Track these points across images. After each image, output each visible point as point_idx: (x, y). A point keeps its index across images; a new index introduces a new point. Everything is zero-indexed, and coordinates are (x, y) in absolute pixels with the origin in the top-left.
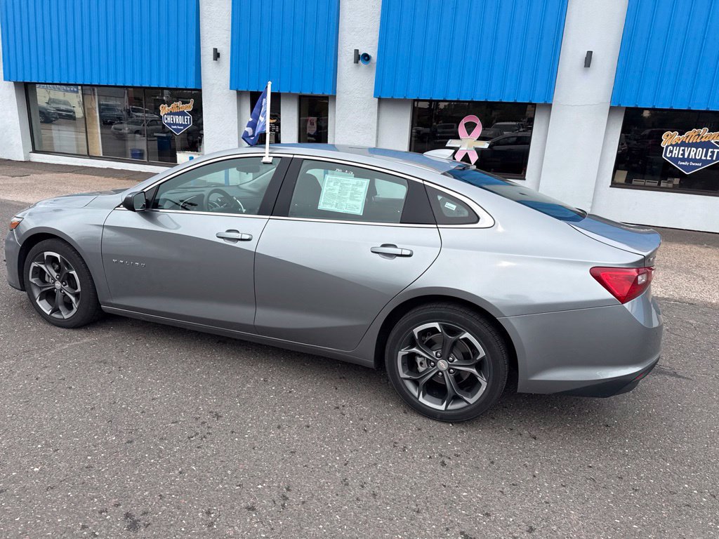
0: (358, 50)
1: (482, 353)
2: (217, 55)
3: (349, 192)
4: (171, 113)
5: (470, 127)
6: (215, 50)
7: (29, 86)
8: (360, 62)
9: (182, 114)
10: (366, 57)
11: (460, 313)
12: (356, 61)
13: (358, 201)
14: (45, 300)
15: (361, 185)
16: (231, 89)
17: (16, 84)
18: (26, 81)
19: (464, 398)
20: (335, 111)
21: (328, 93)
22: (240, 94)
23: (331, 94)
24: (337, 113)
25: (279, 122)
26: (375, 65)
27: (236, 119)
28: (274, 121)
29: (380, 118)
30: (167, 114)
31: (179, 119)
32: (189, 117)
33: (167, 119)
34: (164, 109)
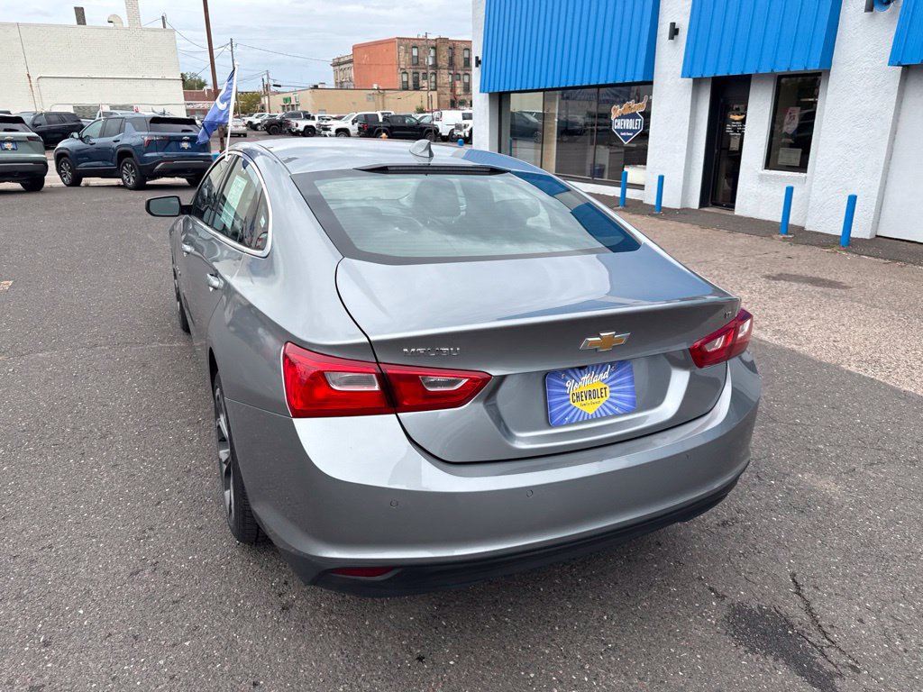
2: (674, 32)
4: (622, 117)
6: (673, 25)
7: (503, 96)
8: (875, 9)
9: (633, 116)
12: (869, 8)
16: (682, 77)
17: (492, 95)
20: (826, 94)
21: (814, 66)
22: (697, 82)
23: (817, 68)
24: (828, 96)
25: (745, 119)
26: (900, 10)
27: (687, 119)
28: (742, 117)
29: (905, 100)
30: (617, 118)
31: (629, 124)
32: (641, 120)
33: (618, 124)
34: (616, 111)
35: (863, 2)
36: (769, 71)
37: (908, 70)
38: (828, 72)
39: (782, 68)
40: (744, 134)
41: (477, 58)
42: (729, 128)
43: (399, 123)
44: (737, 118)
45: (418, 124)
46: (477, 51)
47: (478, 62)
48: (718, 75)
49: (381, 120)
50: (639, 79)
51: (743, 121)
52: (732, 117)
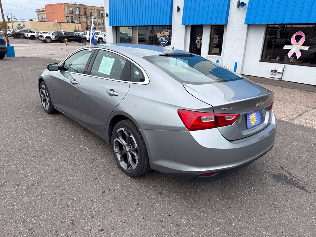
0: (240, 1)
1: (136, 146)
2: (178, 9)
3: (108, 64)
4: (161, 37)
5: (298, 38)
6: (178, 7)
7: (117, 27)
8: (240, 7)
9: (165, 36)
10: (243, 4)
12: (238, 7)
13: (110, 69)
14: (44, 103)
16: (182, 24)
17: (113, 27)
18: (115, 25)
19: (132, 166)
20: (226, 32)
21: (223, 23)
22: (186, 26)
23: (224, 24)
24: (227, 32)
25: (202, 38)
26: (247, 8)
27: (184, 38)
28: (200, 38)
29: (248, 34)
30: (159, 37)
31: (164, 39)
32: (167, 38)
33: (160, 39)
34: (159, 35)
35: (236, 4)
36: (210, 24)
37: (249, 26)
38: (227, 25)
39: (213, 24)
40: (201, 43)
41: (107, 13)
42: (196, 42)
43: (71, 35)
44: (199, 38)
45: (79, 36)
46: (107, 11)
47: (107, 15)
48: (194, 24)
49: (63, 34)
50: (167, 24)
51: (201, 39)
52: (197, 38)
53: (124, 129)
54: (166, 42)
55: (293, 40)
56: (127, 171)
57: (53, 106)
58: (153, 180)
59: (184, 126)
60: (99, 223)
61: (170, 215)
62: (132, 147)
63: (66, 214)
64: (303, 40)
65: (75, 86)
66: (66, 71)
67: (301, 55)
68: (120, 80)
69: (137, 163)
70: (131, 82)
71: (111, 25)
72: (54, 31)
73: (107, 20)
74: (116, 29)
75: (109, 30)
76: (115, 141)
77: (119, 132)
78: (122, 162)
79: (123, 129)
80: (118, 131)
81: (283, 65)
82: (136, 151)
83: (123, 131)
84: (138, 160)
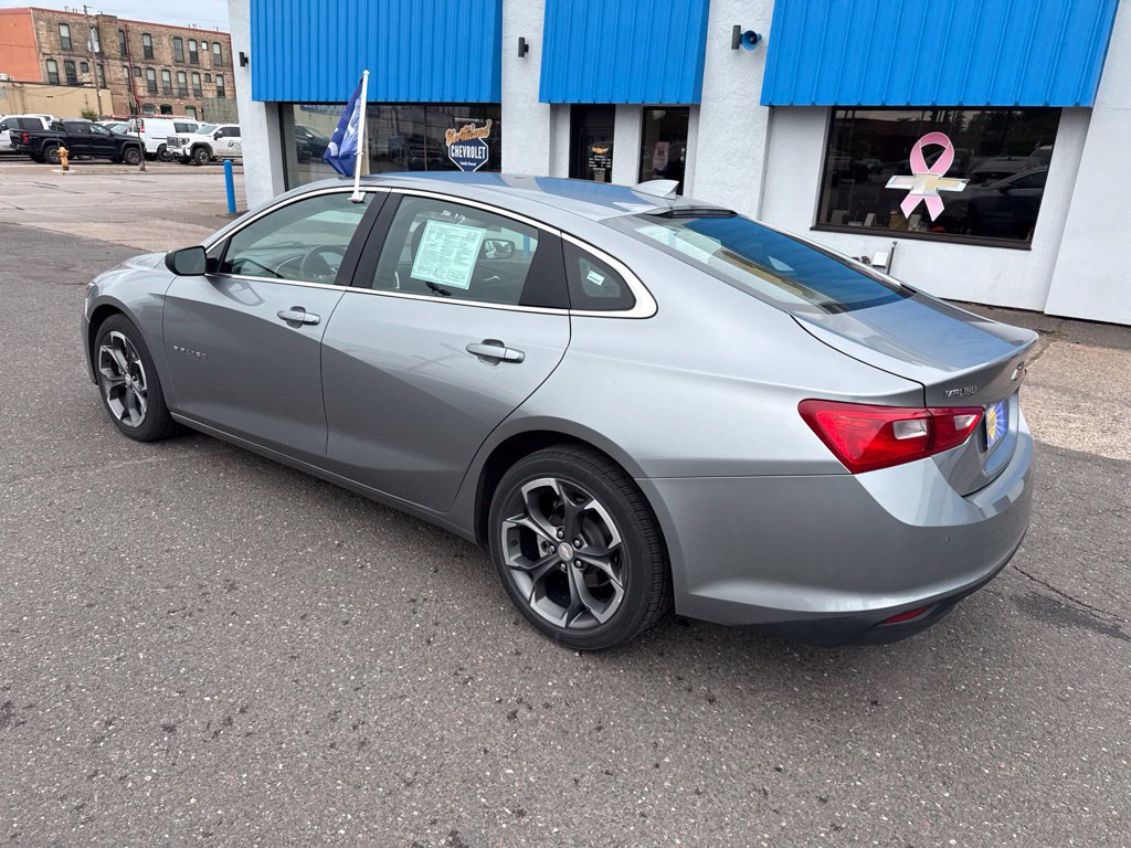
0: (739, 27)
1: (617, 539)
2: (524, 49)
3: (456, 250)
4: (460, 143)
5: (931, 154)
6: (522, 40)
7: (285, 108)
8: (741, 46)
9: (475, 143)
10: (752, 38)
11: (586, 465)
12: (736, 46)
13: (466, 265)
14: (118, 400)
15: (473, 239)
16: (540, 101)
17: (268, 104)
18: (277, 100)
19: (593, 611)
20: (697, 130)
21: (686, 101)
22: (555, 109)
23: (690, 102)
24: (700, 133)
25: (611, 151)
26: (766, 51)
27: (548, 151)
28: (606, 150)
29: (772, 140)
30: (454, 144)
31: (470, 152)
32: (485, 148)
33: (455, 152)
34: (451, 136)
35: (729, 38)
36: (639, 102)
37: (774, 111)
38: (698, 107)
39: (652, 101)
40: (611, 169)
41: (242, 54)
42: (592, 164)
43: (80, 133)
44: (600, 151)
45: (112, 135)
46: (242, 43)
47: (244, 61)
48: (582, 102)
49: (46, 127)
50: (485, 99)
51: (610, 155)
52: (594, 149)
53: (558, 482)
54: (478, 161)
55: (916, 158)
56: (567, 632)
57: (167, 411)
58: (661, 654)
59: (828, 456)
60: (556, 830)
61: (779, 770)
62: (586, 545)
63: (416, 813)
64: (947, 160)
65: (303, 330)
66: (234, 276)
67: (943, 209)
68: (520, 305)
69: (618, 599)
70: (572, 312)
71: (264, 98)
72: (8, 117)
73: (243, 80)
74: (280, 112)
75: (252, 117)
76: (506, 525)
77: (530, 493)
78: (540, 602)
79: (551, 482)
80: (525, 489)
81: (888, 242)
82: (614, 557)
83: (550, 487)
84: (625, 588)
